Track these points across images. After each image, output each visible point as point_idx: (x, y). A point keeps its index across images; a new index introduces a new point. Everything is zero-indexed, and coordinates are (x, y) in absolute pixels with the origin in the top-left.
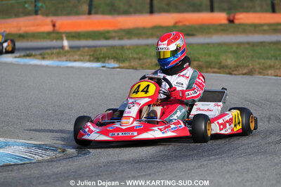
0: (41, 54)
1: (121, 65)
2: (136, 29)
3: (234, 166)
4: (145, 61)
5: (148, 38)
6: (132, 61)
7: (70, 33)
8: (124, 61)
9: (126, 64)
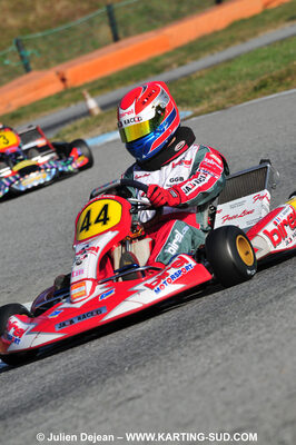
1: (197, 110)
2: (203, 38)
4: (234, 90)
5: (227, 46)
6: (212, 96)
7: (94, 82)
8: (198, 101)
9: (204, 105)
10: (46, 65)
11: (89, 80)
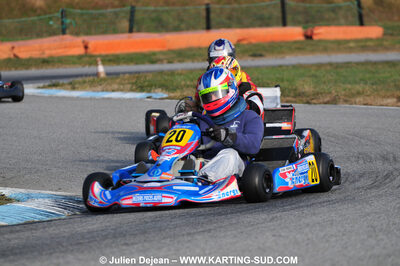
0: (70, 83)
1: (172, 95)
2: (190, 49)
3: (314, 218)
6: (185, 89)
7: (107, 56)
8: (174, 90)
9: (178, 94)
10: (77, 34)
11: (104, 53)
